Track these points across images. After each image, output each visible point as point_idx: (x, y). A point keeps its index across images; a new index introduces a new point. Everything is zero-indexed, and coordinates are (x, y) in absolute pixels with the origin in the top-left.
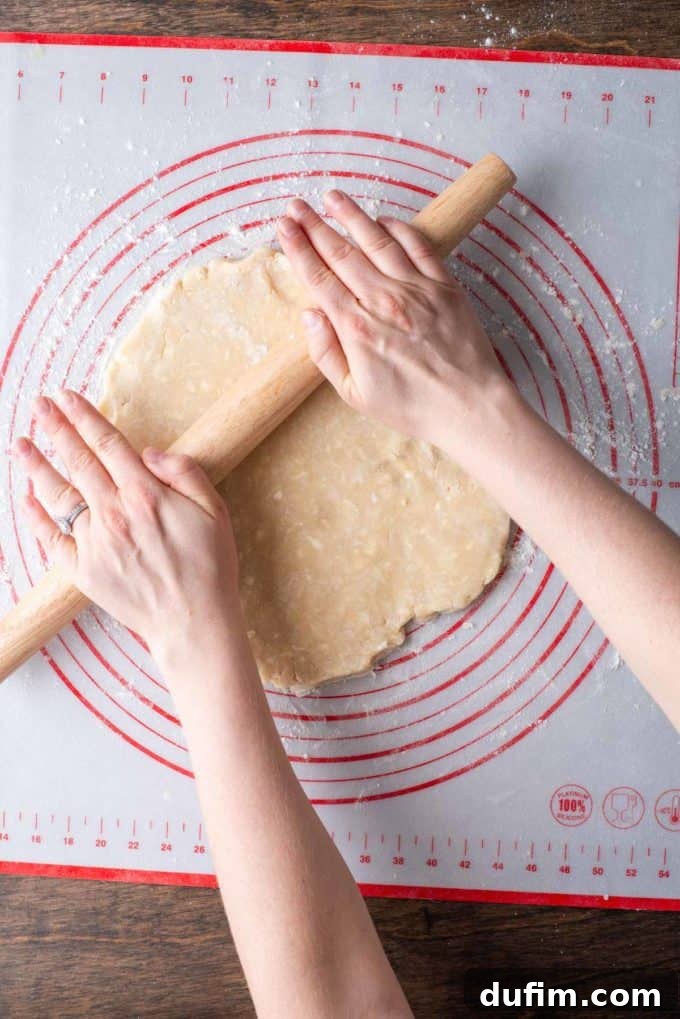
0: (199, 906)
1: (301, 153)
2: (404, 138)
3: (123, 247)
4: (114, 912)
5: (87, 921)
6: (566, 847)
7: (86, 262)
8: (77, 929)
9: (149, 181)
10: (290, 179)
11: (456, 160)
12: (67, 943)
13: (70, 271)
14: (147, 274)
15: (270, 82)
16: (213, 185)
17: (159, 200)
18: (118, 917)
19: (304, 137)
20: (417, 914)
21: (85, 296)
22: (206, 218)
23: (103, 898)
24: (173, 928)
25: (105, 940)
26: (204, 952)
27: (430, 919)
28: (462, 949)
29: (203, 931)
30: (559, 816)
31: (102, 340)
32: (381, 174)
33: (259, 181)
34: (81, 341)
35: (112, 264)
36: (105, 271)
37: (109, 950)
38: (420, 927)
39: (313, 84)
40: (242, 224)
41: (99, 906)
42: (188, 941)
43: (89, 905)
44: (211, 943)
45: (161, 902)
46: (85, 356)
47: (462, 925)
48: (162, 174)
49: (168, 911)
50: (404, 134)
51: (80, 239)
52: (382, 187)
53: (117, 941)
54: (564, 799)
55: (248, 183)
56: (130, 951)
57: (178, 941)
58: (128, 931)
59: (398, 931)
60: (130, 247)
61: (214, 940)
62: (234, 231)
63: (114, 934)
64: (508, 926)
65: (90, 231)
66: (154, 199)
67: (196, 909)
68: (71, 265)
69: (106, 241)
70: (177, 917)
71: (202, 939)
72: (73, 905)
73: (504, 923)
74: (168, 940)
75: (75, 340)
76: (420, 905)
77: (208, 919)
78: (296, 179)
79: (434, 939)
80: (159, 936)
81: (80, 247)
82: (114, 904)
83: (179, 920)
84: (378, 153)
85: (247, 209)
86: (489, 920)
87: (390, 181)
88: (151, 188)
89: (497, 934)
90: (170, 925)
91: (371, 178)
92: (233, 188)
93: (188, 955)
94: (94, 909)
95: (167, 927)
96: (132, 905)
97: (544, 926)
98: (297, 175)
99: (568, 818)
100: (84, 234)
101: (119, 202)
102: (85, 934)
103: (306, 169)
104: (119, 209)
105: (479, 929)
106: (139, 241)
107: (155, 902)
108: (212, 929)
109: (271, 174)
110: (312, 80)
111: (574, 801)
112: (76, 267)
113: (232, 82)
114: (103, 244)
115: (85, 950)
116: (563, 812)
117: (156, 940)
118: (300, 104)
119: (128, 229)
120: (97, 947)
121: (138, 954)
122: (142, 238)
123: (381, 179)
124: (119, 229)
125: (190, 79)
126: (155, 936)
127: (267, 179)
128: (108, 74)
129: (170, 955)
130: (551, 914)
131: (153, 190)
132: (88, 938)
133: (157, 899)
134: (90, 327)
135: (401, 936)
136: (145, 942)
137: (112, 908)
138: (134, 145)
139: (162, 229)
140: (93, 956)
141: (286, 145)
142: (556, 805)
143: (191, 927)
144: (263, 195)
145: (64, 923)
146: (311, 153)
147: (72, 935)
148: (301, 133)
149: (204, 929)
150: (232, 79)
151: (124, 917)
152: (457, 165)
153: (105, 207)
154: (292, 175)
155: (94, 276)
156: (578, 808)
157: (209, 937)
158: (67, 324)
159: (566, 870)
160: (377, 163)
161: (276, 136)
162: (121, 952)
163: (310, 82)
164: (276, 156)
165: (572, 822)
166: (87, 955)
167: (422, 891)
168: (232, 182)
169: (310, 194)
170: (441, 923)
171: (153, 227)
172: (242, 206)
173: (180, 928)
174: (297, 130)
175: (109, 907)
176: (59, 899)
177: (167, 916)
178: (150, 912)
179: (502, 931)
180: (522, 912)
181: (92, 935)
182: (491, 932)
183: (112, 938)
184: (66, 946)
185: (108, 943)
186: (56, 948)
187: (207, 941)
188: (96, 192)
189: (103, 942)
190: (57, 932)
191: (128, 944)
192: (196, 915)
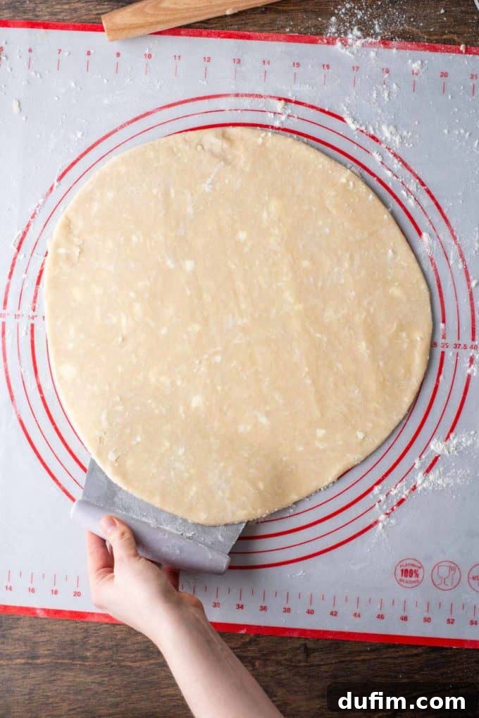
2: (298, 100)
4: (84, 643)
5: (65, 649)
6: (405, 602)
8: (59, 654)
10: (220, 128)
12: (51, 664)
15: (207, 59)
18: (88, 647)
20: (299, 648)
23: (78, 633)
24: (126, 655)
25: (78, 663)
26: (148, 672)
27: (308, 651)
28: (330, 674)
30: (401, 580)
33: (198, 129)
37: (80, 669)
38: (301, 657)
39: (237, 61)
41: (75, 639)
42: (138, 664)
43: (68, 638)
44: (153, 666)
45: (119, 637)
47: (331, 656)
49: (123, 643)
53: (87, 663)
54: (405, 568)
56: (97, 671)
57: (130, 664)
58: (95, 657)
59: (285, 659)
61: (156, 664)
63: (84, 658)
64: (362, 657)
71: (146, 663)
72: (56, 637)
73: (359, 655)
74: (123, 664)
76: (302, 642)
79: (312, 666)
80: (118, 661)
82: (85, 637)
83: (131, 650)
86: (350, 653)
89: (354, 663)
90: (125, 653)
93: (137, 674)
94: (71, 641)
95: (123, 655)
96: (99, 639)
97: (388, 658)
98: (225, 125)
99: (407, 582)
100: (73, 164)
102: (63, 659)
103: (231, 121)
105: (343, 659)
107: (114, 637)
108: (154, 656)
110: (236, 58)
111: (411, 570)
113: (179, 59)
115: (64, 670)
116: (404, 578)
117: (113, 663)
120: (73, 667)
121: (100, 673)
125: (150, 56)
126: (113, 661)
128: (92, 52)
129: (124, 674)
130: (394, 649)
132: (67, 661)
133: (116, 635)
135: (288, 663)
136: (107, 664)
137: (84, 640)
140: (70, 674)
142: (399, 572)
143: (139, 654)
145: (49, 650)
147: (55, 659)
149: (148, 656)
150: (179, 57)
151: (92, 647)
154: (221, 125)
156: (414, 575)
157: (152, 661)
159: (405, 619)
162: (90, 671)
163: (234, 60)
165: (410, 585)
166: (65, 673)
167: (303, 632)
170: (316, 654)
173: (132, 655)
175: (82, 639)
176: (47, 633)
177: (123, 646)
178: (111, 643)
179: (358, 661)
180: (373, 648)
181: (69, 659)
182: (351, 661)
183: (84, 661)
184: (51, 666)
185: (80, 665)
186: (44, 668)
187: (151, 664)
188: (83, 135)
189: (77, 664)
190: (45, 656)
191: (95, 666)
192: (143, 646)
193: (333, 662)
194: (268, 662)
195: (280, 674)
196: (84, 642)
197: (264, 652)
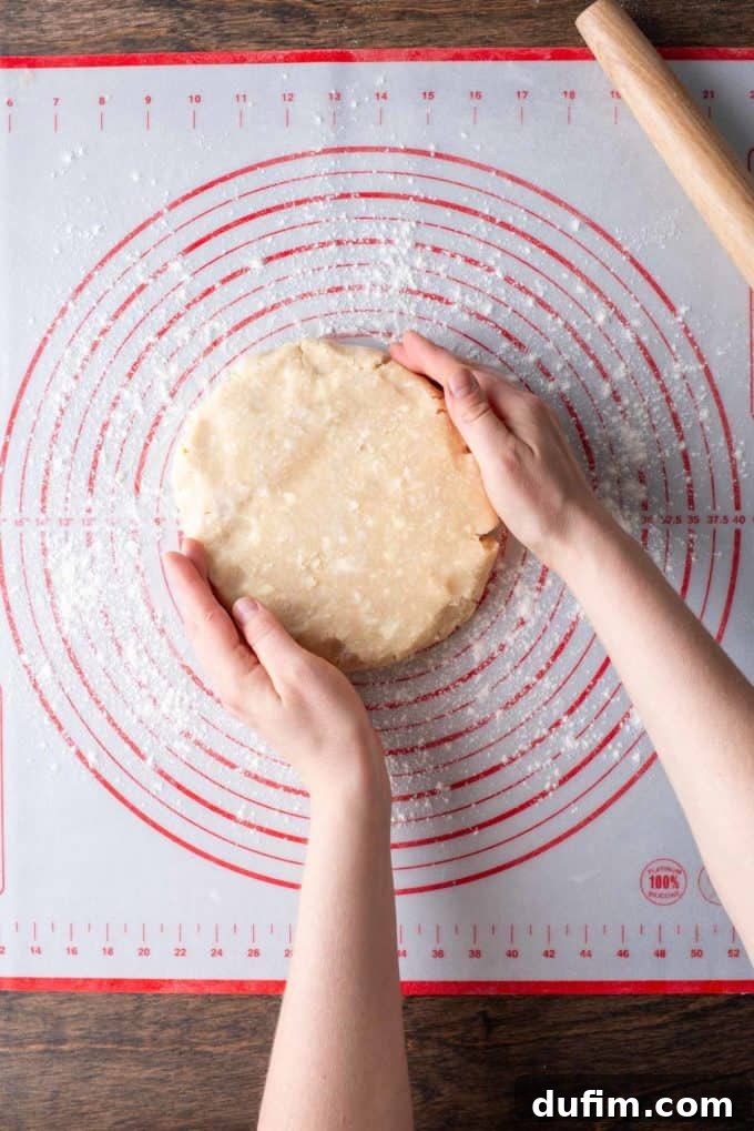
0: (233, 1010)
1: (326, 174)
2: (439, 152)
3: (134, 289)
5: (105, 1027)
6: (660, 928)
7: (94, 308)
8: (98, 1036)
9: (159, 214)
10: (315, 203)
11: (498, 172)
12: (87, 1051)
13: (76, 318)
14: (161, 318)
15: (288, 97)
16: (230, 215)
17: (170, 235)
18: (144, 1023)
19: (328, 156)
20: (474, 1019)
21: (95, 346)
22: (224, 252)
23: (127, 1002)
24: (201, 1035)
25: (128, 1048)
26: (237, 1061)
28: (524, 1058)
29: (239, 1038)
30: (650, 894)
31: (115, 393)
32: (415, 193)
33: (281, 207)
34: (93, 396)
35: (123, 308)
36: (116, 317)
37: (133, 1059)
38: (478, 1033)
39: (335, 97)
40: (264, 256)
41: (121, 1011)
42: (221, 1049)
43: (111, 1010)
44: (248, 1052)
45: (191, 1006)
46: (98, 412)
47: (527, 1030)
48: (175, 205)
49: (198, 1016)
50: (437, 147)
51: (85, 282)
52: (417, 207)
53: (142, 1049)
54: (655, 875)
55: (269, 211)
56: (158, 1060)
57: (211, 1049)
58: (153, 1039)
59: (453, 1037)
60: (141, 288)
61: (249, 1048)
62: (256, 264)
63: (138, 1042)
64: (575, 1031)
65: (96, 273)
66: (166, 233)
67: (230, 1014)
68: (76, 311)
69: (114, 284)
70: (209, 1022)
71: (236, 1046)
72: (92, 1009)
73: (569, 1029)
74: (198, 1049)
75: (85, 395)
76: (479, 1008)
77: (243, 1025)
78: (321, 203)
79: (496, 1046)
80: (190, 1044)
81: (87, 292)
82: (138, 1008)
83: (211, 1026)
84: (411, 170)
85: (269, 239)
86: (555, 1025)
87: (426, 200)
88: (162, 222)
89: (564, 1040)
90: (201, 1031)
91: (406, 197)
92: (252, 217)
93: (221, 1065)
94: (116, 1014)
95: (198, 1034)
96: (160, 1010)
97: (616, 1031)
98: (323, 199)
99: (660, 896)
100: (90, 276)
101: (126, 240)
102: (105, 1043)
103: (333, 190)
104: (127, 246)
105: (543, 1035)
106: (151, 281)
107: (184, 1006)
108: (248, 1035)
109: (293, 200)
110: (333, 92)
111: (666, 877)
112: (83, 314)
114: (111, 287)
115: (107, 1060)
116: (655, 890)
117: (186, 1048)
118: (322, 120)
119: (138, 268)
120: (120, 1056)
122: (155, 277)
123: (416, 199)
124: (128, 270)
125: (198, 99)
126: (183, 1044)
127: (289, 205)
128: (107, 98)
129: (201, 1065)
130: (624, 1018)
131: (163, 222)
132: (109, 1046)
134: (102, 379)
135: (457, 1043)
136: (173, 1050)
137: (137, 1013)
138: (141, 176)
139: (175, 267)
140: (115, 1066)
141: (308, 166)
142: (647, 882)
143: (224, 1033)
144: (286, 222)
145: (81, 1029)
146: (335, 174)
147: (91, 1043)
148: (326, 151)
150: (245, 96)
151: (150, 1023)
152: (499, 178)
153: (111, 246)
154: (317, 199)
155: (103, 323)
156: (671, 884)
157: (244, 1044)
158: (76, 377)
159: (661, 954)
160: (410, 180)
161: (297, 156)
162: (147, 1062)
163: (331, 95)
164: (299, 179)
165: (658, 900)
166: (108, 1065)
168: (251, 211)
169: (338, 219)
170: (501, 1028)
171: (166, 264)
172: (263, 237)
173: (212, 1035)
174: (319, 149)
175: (133, 1011)
176: (77, 1003)
177: (197, 1021)
178: (179, 1017)
179: (569, 1037)
180: (593, 1016)
181: (114, 1043)
182: (558, 1038)
183: (137, 1046)
184: (85, 1055)
185: (132, 1052)
186: (74, 1057)
187: (242, 1049)
188: (101, 230)
189: (126, 1051)
190: (75, 1039)
191: (155, 1052)
192: (229, 1021)
193: (531, 1039)
194: (426, 1042)
195: (445, 1060)
196: (136, 1017)
197: (421, 1026)
